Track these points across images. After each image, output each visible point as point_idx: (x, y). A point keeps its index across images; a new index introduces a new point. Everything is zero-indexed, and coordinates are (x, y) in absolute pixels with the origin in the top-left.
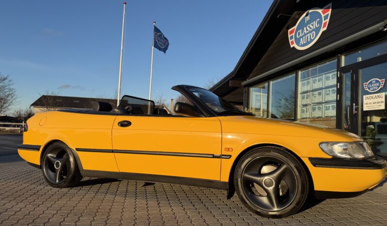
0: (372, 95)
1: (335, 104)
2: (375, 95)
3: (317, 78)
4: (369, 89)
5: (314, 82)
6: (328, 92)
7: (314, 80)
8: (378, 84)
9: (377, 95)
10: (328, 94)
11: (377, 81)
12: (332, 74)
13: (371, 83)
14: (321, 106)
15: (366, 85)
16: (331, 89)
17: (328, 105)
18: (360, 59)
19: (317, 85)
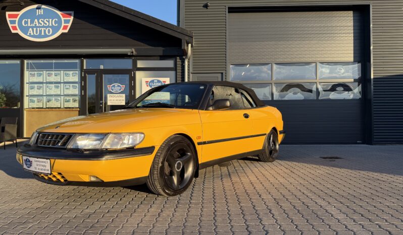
0: (115, 95)
1: (77, 98)
2: (117, 95)
3: (53, 72)
4: (112, 90)
5: (49, 75)
6: (68, 87)
7: (48, 73)
8: (119, 88)
9: (119, 95)
10: (67, 89)
11: (119, 86)
12: (72, 72)
13: (114, 86)
14: (59, 98)
15: (109, 87)
16: (71, 85)
17: (68, 98)
18: (102, 67)
19: (52, 79)
